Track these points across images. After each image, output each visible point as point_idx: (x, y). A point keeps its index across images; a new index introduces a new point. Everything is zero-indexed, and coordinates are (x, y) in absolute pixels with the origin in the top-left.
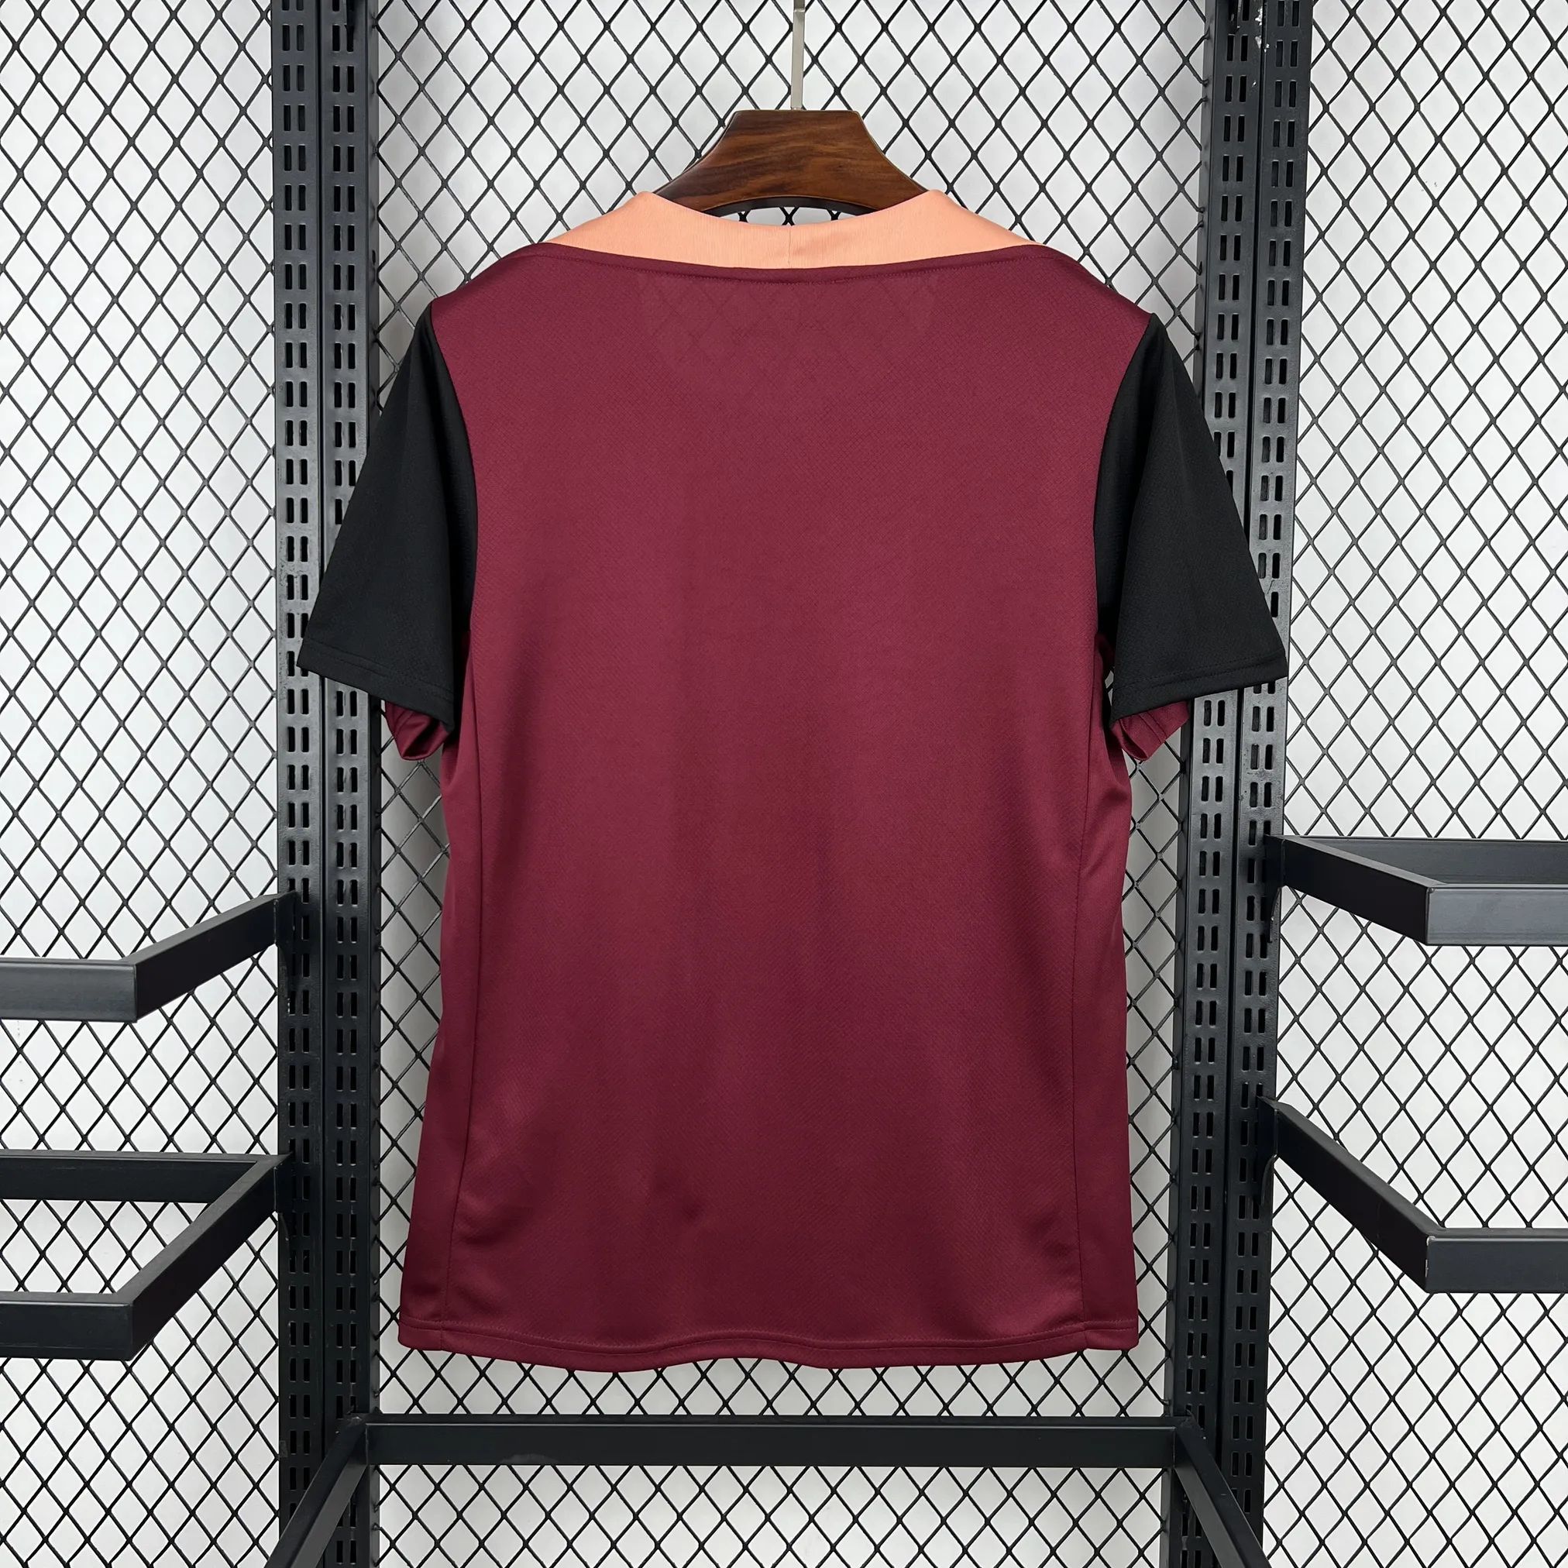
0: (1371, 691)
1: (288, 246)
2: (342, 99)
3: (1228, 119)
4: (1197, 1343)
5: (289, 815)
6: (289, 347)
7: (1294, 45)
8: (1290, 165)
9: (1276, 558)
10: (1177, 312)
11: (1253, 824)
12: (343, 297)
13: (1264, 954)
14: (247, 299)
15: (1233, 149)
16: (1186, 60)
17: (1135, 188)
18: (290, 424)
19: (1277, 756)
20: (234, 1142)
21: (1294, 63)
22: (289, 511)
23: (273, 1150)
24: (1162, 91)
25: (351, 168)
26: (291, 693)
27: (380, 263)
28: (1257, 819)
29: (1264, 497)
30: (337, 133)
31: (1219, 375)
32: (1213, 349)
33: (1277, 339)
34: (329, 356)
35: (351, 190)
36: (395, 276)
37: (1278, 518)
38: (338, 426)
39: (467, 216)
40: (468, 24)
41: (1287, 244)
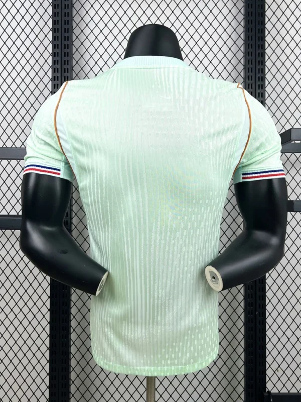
1: (55, 24)
6: (55, 45)
9: (262, 85)
18: (55, 61)
25: (68, 8)
33: (260, 40)
35: (68, 13)
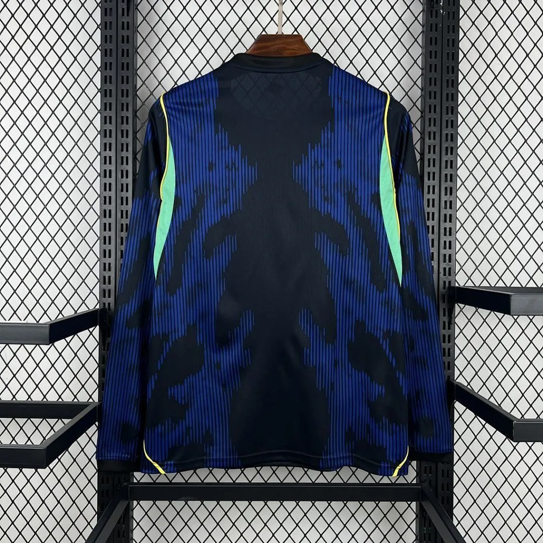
0: (485, 236)
2: (125, 33)
3: (431, 38)
4: (428, 469)
5: (103, 280)
7: (454, 13)
8: (453, 53)
10: (415, 104)
11: (445, 282)
12: (124, 100)
13: (449, 329)
14: (91, 101)
15: (433, 48)
16: (416, 18)
17: (399, 62)
19: (453, 258)
20: (83, 398)
21: (454, 18)
22: (105, 174)
23: (96, 400)
24: (408, 29)
26: (105, 238)
27: (138, 88)
28: (445, 280)
29: (446, 167)
30: (123, 44)
31: (430, 125)
32: (428, 116)
34: (119, 120)
36: (142, 93)
37: (451, 175)
38: (122, 145)
39: (168, 73)
40: (168, 8)
41: (453, 80)
